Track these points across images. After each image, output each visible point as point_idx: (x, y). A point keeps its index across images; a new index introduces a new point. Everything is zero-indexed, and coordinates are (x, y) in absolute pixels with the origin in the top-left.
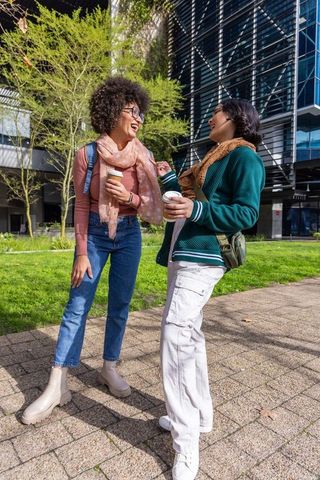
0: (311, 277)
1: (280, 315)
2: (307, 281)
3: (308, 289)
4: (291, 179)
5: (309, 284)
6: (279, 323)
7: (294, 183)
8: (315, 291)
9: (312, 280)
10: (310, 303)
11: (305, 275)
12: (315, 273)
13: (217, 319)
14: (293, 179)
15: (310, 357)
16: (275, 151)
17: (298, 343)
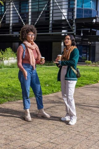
0: (88, 84)
1: (80, 98)
2: (86, 86)
3: (87, 90)
4: (74, 29)
5: (87, 87)
6: (80, 100)
7: (75, 31)
8: (90, 90)
9: (88, 86)
10: (89, 94)
11: (85, 84)
12: (89, 83)
13: (58, 100)
14: (74, 28)
15: (92, 108)
16: (64, 7)
17: (88, 105)
